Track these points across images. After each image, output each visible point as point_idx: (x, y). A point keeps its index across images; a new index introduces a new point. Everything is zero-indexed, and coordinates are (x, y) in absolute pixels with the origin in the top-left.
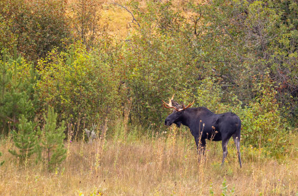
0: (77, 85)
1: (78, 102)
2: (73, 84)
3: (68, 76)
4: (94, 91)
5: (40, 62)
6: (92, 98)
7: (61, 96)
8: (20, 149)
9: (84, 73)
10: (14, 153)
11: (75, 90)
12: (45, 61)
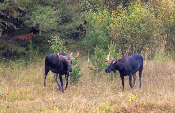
0: (134, 27)
1: (134, 37)
2: (131, 26)
3: (129, 21)
4: (144, 31)
5: (114, 13)
6: (143, 34)
7: (124, 34)
8: (95, 66)
9: (138, 20)
10: (91, 69)
11: (133, 30)
12: (116, 12)
